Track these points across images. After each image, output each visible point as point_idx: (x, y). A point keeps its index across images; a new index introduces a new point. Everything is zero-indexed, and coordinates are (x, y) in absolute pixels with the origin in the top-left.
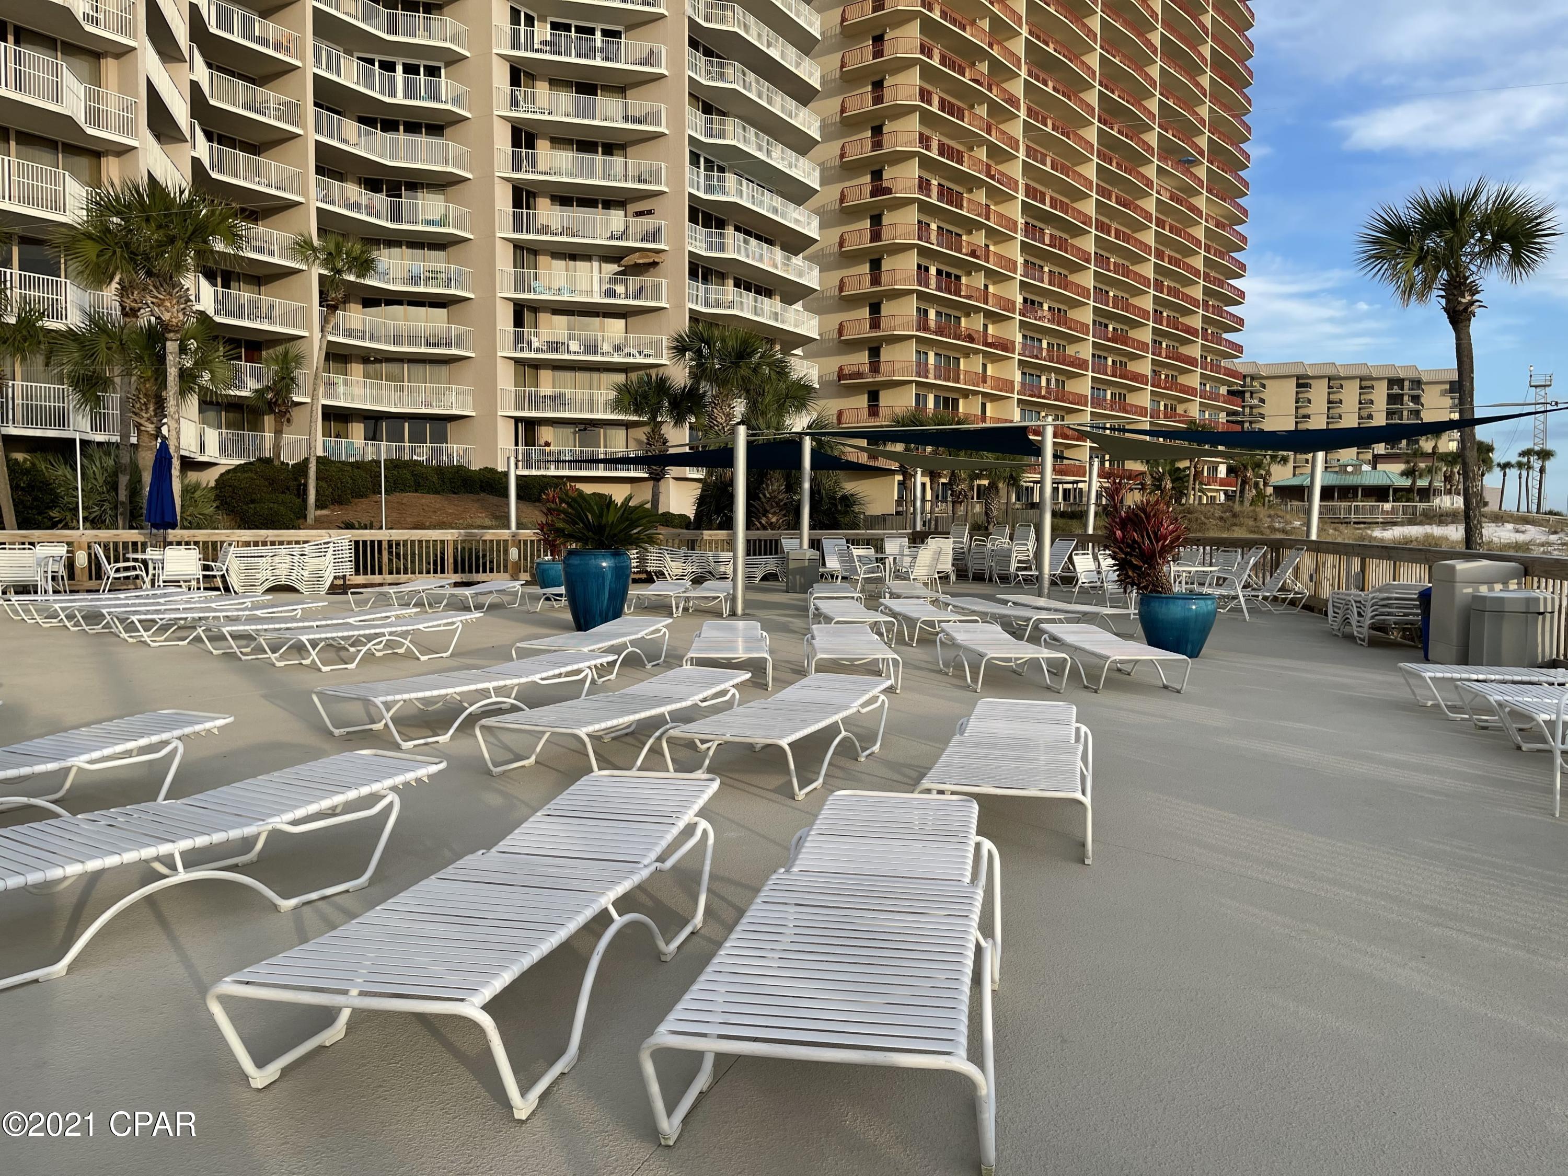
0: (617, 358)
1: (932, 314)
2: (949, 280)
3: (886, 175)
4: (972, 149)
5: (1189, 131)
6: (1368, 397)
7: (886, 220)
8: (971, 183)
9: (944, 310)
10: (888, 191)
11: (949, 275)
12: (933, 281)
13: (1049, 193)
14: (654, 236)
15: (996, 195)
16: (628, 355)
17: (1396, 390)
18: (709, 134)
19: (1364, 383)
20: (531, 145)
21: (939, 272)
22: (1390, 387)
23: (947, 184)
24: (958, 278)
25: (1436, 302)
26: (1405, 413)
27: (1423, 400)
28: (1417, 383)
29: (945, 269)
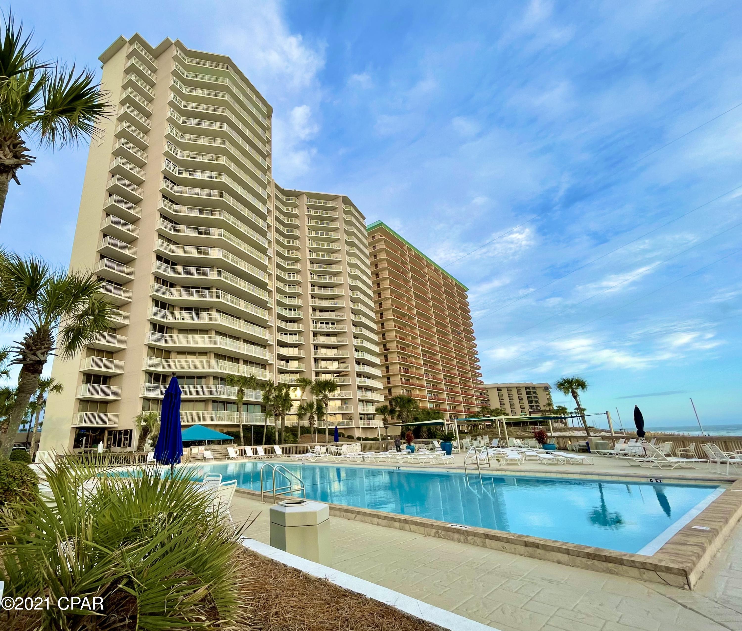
0: (339, 397)
1: (403, 380)
2: (406, 370)
3: (387, 346)
4: (407, 337)
5: (458, 326)
6: (520, 393)
7: (389, 357)
8: (408, 345)
9: (406, 378)
10: (388, 349)
11: (405, 369)
12: (402, 371)
13: (426, 345)
14: (347, 367)
15: (415, 348)
16: (343, 396)
17: (528, 390)
18: (358, 343)
19: (518, 389)
20: (317, 349)
21: (403, 368)
22: (526, 390)
23: (402, 346)
24: (408, 369)
25: (570, 394)
26: (533, 397)
27: (537, 393)
28: (534, 388)
29: (405, 367)
